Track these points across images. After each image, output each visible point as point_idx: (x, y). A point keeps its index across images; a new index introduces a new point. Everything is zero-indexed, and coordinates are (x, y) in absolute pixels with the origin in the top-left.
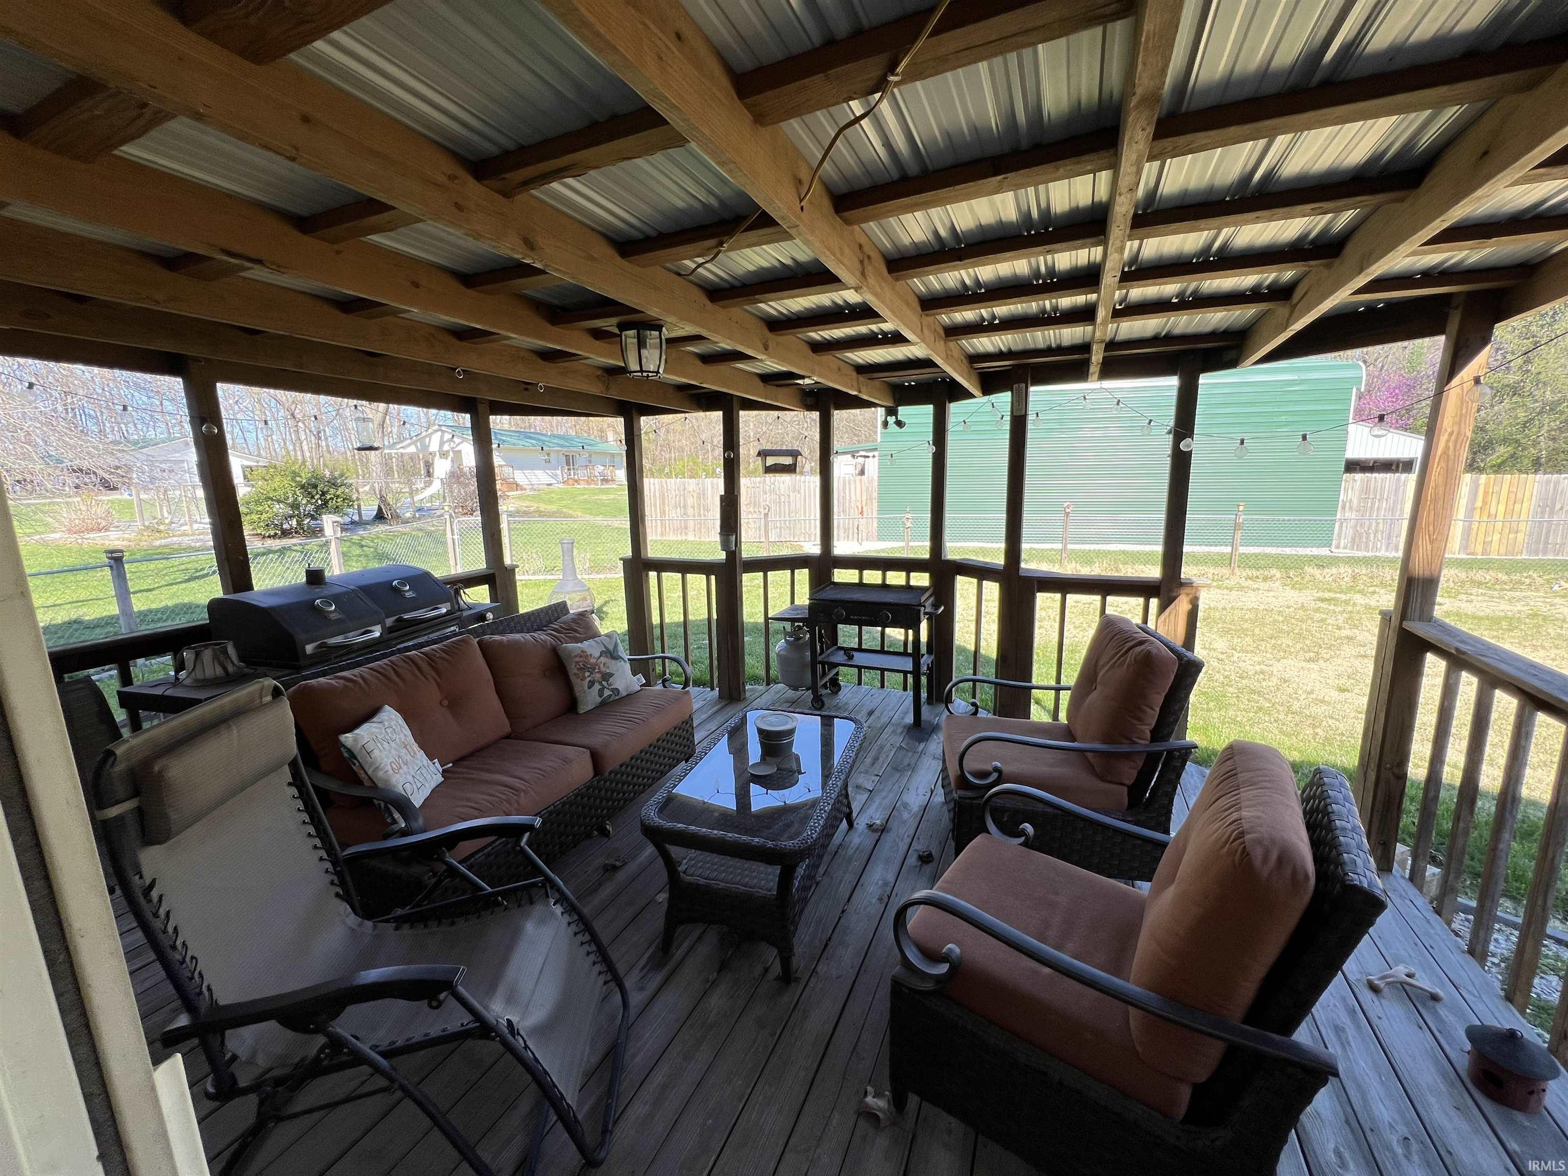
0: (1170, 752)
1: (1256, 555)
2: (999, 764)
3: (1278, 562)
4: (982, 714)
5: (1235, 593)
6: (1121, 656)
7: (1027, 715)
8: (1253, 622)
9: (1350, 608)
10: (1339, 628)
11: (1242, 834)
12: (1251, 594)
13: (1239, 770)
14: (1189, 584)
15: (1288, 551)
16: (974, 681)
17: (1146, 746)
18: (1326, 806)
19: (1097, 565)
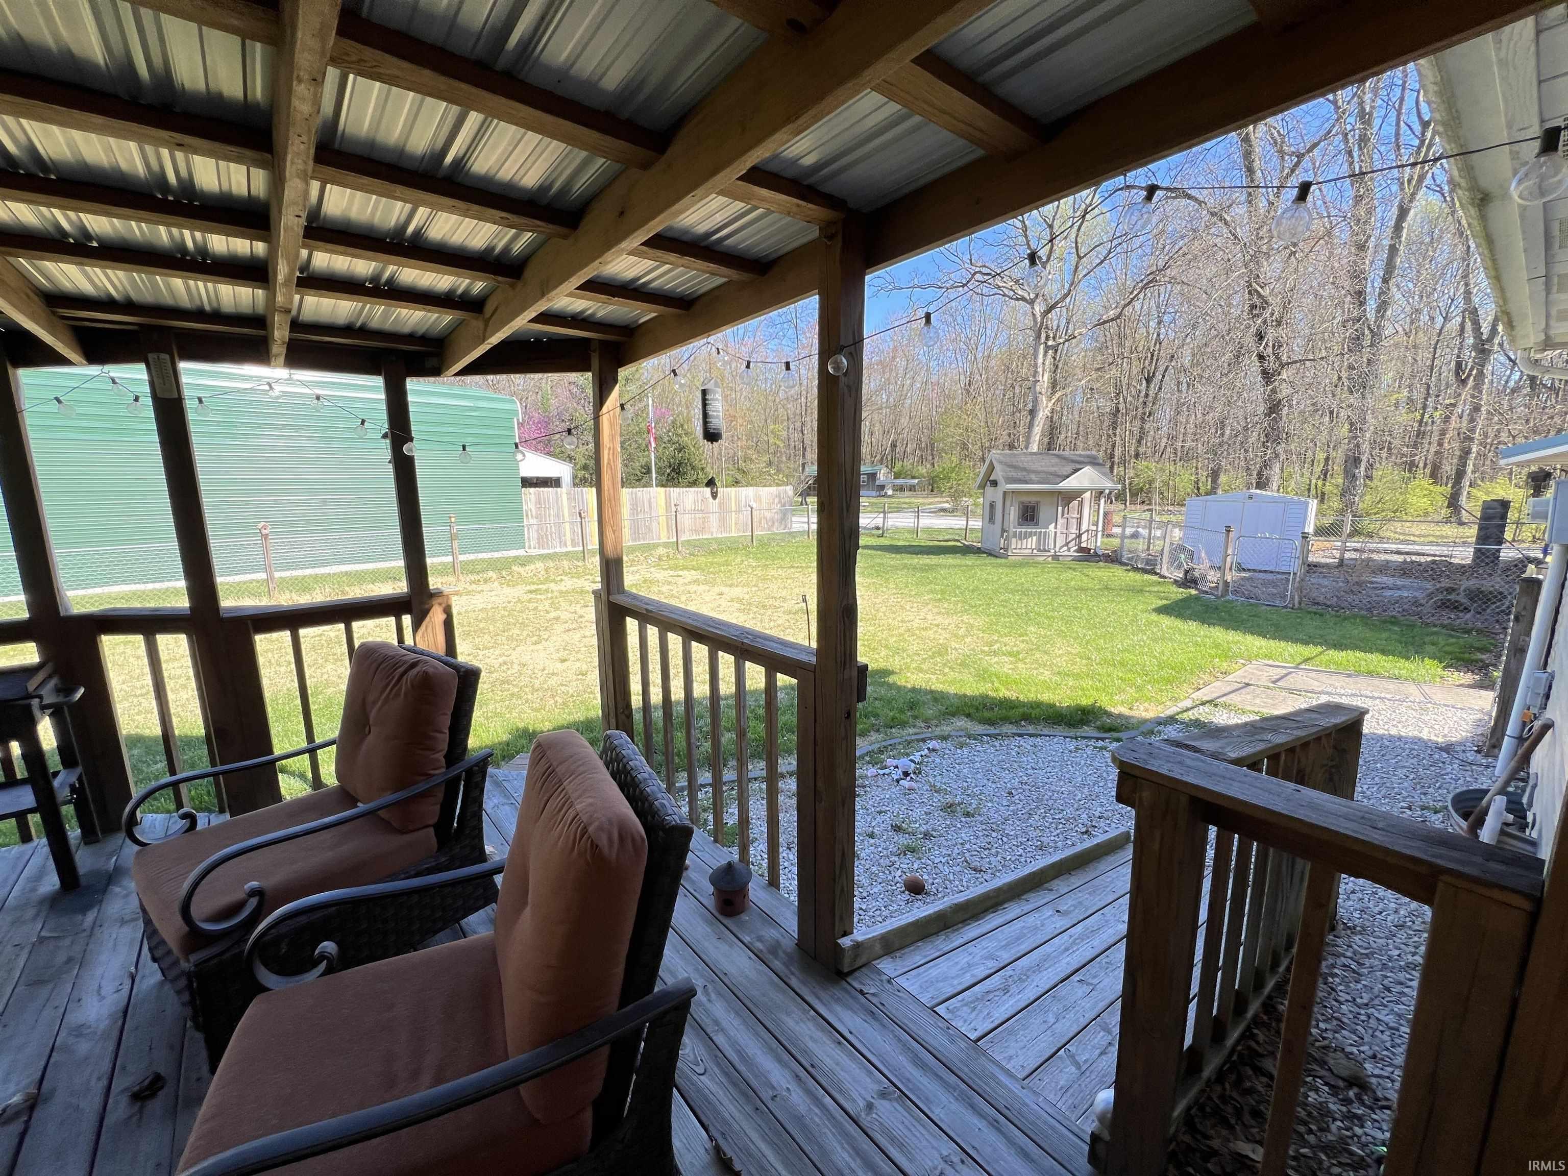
0: (470, 772)
1: (472, 561)
2: (255, 884)
3: (492, 565)
4: (202, 821)
5: (464, 598)
6: (395, 685)
7: (276, 795)
8: (486, 620)
9: (550, 595)
10: (548, 612)
11: (585, 831)
12: (478, 596)
13: (555, 764)
14: (439, 594)
15: (497, 555)
16: (175, 785)
17: (445, 774)
18: (625, 766)
19: (318, 591)
